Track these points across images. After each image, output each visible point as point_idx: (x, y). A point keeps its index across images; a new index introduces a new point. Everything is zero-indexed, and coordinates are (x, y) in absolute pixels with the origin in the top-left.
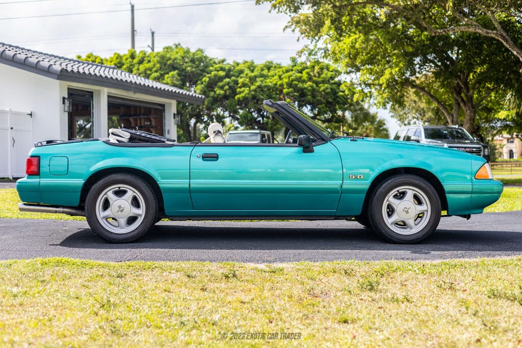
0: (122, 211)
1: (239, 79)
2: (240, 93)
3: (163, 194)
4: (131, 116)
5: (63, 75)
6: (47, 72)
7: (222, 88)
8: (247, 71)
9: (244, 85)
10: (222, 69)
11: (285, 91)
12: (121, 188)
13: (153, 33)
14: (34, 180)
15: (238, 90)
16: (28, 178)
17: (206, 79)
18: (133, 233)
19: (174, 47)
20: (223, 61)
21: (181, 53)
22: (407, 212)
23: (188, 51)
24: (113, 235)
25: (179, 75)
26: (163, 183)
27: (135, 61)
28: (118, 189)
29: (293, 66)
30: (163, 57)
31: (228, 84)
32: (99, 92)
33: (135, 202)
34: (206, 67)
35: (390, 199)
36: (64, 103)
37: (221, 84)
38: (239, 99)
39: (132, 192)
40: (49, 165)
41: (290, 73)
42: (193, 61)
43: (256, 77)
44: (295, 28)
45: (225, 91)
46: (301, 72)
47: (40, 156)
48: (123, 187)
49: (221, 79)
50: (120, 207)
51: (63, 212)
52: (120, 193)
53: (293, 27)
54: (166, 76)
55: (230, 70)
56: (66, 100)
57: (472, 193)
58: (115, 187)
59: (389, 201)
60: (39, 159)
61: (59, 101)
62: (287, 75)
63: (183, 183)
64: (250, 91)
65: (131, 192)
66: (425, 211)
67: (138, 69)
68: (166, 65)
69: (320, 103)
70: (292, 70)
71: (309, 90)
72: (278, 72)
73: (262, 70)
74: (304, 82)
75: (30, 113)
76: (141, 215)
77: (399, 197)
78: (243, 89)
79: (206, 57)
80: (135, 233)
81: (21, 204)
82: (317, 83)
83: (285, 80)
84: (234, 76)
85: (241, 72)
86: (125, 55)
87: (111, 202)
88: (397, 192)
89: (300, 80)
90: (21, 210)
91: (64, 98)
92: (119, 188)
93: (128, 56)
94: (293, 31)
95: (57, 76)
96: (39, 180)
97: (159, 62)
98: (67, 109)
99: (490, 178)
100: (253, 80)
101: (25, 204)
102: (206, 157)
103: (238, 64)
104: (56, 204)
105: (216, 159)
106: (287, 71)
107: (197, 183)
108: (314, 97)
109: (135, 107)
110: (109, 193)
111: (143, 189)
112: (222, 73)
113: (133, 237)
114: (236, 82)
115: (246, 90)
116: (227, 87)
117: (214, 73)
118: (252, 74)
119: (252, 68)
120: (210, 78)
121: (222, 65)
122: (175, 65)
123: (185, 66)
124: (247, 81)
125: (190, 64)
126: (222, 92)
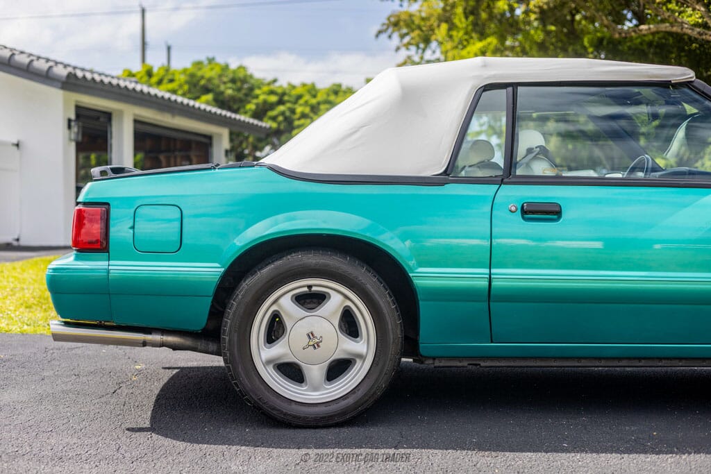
0: (316, 346)
1: (296, 106)
3: (421, 303)
4: (161, 152)
5: (72, 83)
6: (46, 77)
7: (274, 119)
8: (307, 97)
10: (272, 92)
12: (314, 289)
13: (169, 49)
14: (94, 265)
15: (297, 123)
16: (77, 258)
17: (251, 106)
18: (343, 403)
19: (206, 62)
20: (275, 81)
21: (217, 70)
23: (226, 67)
24: (294, 406)
26: (425, 277)
28: (306, 289)
30: (192, 76)
31: (283, 113)
32: (121, 113)
33: (349, 325)
34: (251, 89)
36: (69, 127)
37: (272, 113)
39: (340, 297)
40: (133, 227)
42: (233, 81)
43: (319, 103)
44: (392, 33)
45: (279, 124)
47: (108, 204)
48: (319, 284)
49: (272, 106)
50: (311, 335)
51: (162, 345)
52: (310, 300)
53: (390, 30)
55: (284, 94)
56: (73, 124)
58: (300, 285)
60: (108, 212)
61: (62, 124)
63: (472, 277)
65: (338, 298)
68: (197, 86)
75: (16, 142)
76: (362, 357)
79: (251, 76)
80: (351, 401)
81: (56, 324)
84: (289, 101)
85: (299, 97)
87: (288, 323)
90: (57, 337)
91: (70, 121)
92: (310, 287)
93: (143, 73)
94: (390, 37)
95: (60, 85)
96: (107, 263)
97: (186, 82)
98: (73, 136)
101: (67, 324)
102: (531, 212)
103: (294, 87)
104: (144, 325)
105: (555, 217)
107: (508, 277)
109: (169, 139)
110: (284, 301)
111: (372, 290)
112: (273, 99)
113: (343, 412)
114: (293, 111)
116: (281, 118)
117: (262, 98)
118: (314, 101)
119: (313, 93)
120: (257, 105)
121: (272, 87)
122: (210, 86)
123: (222, 88)
124: (307, 110)
125: (230, 85)
126: (274, 125)
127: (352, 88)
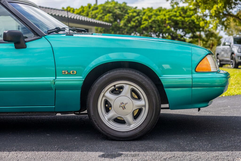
1: (143, 16)
2: (144, 24)
7: (134, 22)
8: (148, 13)
9: (146, 20)
10: (135, 12)
11: (167, 22)
17: (126, 17)
20: (136, 8)
21: (113, 4)
22: (124, 108)
23: (117, 3)
25: (113, 16)
27: (91, 9)
29: (172, 9)
30: (104, 7)
31: (137, 19)
34: (127, 11)
35: (107, 94)
37: (134, 19)
38: (143, 28)
41: (170, 13)
42: (120, 8)
43: (152, 15)
45: (136, 23)
46: (176, 12)
49: (134, 17)
54: (106, 17)
57: (192, 86)
59: (106, 97)
62: (168, 13)
64: (149, 23)
66: (143, 106)
67: (91, 13)
68: (105, 10)
69: (186, 28)
70: (172, 11)
71: (180, 21)
72: (164, 12)
73: (157, 11)
74: (177, 17)
77: (118, 92)
78: (145, 22)
82: (184, 17)
83: (167, 16)
84: (141, 15)
85: (144, 13)
86: (85, 7)
88: (113, 87)
89: (175, 16)
97: (102, 9)
99: (212, 71)
100: (150, 17)
103: (144, 9)
106: (169, 11)
108: (183, 24)
112: (135, 14)
114: (142, 18)
115: (146, 23)
116: (137, 21)
117: (131, 14)
118: (150, 14)
119: (151, 11)
120: (128, 17)
121: (135, 10)
122: (111, 10)
123: (116, 10)
124: (147, 18)
125: (119, 10)
126: (134, 24)
127: (166, 8)
